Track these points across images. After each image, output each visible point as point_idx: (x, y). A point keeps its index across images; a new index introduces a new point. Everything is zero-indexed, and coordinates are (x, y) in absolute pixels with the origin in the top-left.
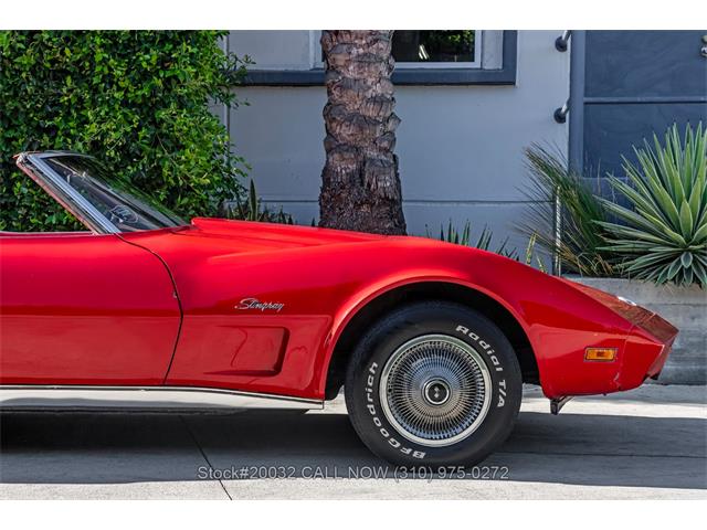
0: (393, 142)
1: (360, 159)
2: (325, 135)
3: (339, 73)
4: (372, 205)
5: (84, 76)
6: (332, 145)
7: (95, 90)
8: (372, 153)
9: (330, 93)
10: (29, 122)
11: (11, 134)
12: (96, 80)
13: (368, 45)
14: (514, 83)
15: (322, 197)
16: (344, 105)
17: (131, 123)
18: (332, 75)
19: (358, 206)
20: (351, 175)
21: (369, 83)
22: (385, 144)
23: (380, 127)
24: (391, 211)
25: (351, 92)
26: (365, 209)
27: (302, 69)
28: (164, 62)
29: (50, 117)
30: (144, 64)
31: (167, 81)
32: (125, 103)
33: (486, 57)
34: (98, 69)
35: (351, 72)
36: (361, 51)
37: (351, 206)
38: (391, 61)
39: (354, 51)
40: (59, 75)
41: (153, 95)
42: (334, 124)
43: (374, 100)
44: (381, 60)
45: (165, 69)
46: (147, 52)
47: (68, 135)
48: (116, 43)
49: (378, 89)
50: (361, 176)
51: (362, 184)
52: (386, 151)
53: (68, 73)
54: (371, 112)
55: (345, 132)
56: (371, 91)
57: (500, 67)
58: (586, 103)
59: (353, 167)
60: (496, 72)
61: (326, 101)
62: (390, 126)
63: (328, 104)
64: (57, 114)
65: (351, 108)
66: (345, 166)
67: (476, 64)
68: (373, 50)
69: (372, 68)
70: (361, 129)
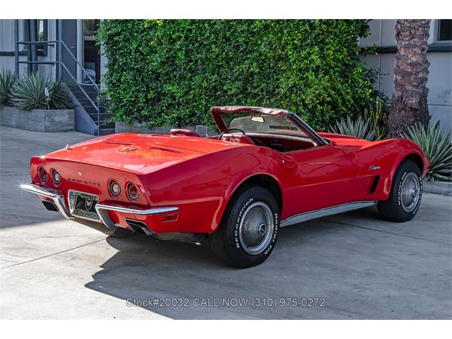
1: (403, 90)
3: (398, 52)
4: (406, 111)
6: (396, 83)
8: (409, 88)
13: (409, 40)
16: (399, 67)
20: (398, 98)
21: (409, 57)
22: (415, 84)
23: (414, 76)
25: (401, 61)
26: (403, 112)
35: (402, 52)
36: (406, 43)
37: (398, 111)
39: (403, 43)
43: (410, 64)
44: (416, 46)
49: (414, 59)
50: (402, 98)
51: (402, 101)
52: (417, 87)
54: (409, 69)
55: (399, 78)
59: (400, 94)
62: (420, 75)
65: (402, 67)
68: (412, 42)
69: (410, 50)
70: (403, 77)
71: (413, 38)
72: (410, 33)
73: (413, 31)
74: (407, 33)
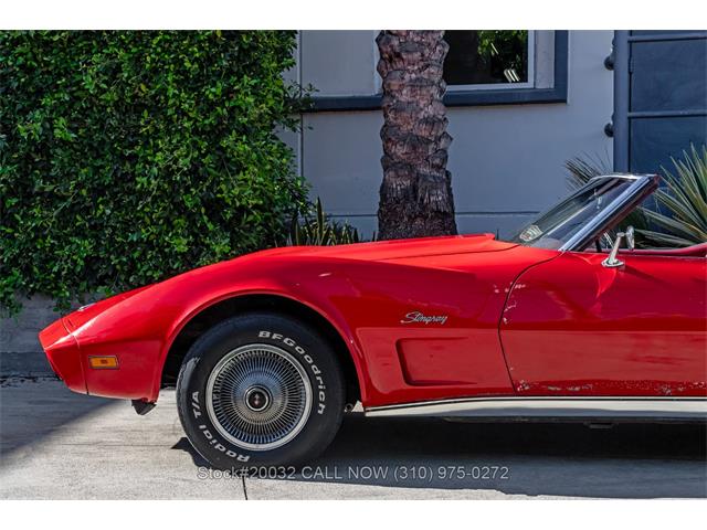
0: (445, 160)
1: (414, 176)
2: (383, 154)
3: (393, 97)
4: (425, 217)
5: (160, 109)
6: (388, 163)
7: (169, 120)
8: (425, 170)
9: (386, 116)
10: (113, 151)
11: (99, 162)
12: (170, 112)
13: (420, 70)
14: (565, 101)
15: (380, 211)
16: (399, 127)
17: (200, 149)
18: (387, 99)
19: (412, 219)
20: (405, 191)
21: (422, 106)
22: (437, 161)
23: (432, 146)
24: (443, 223)
25: (405, 114)
26: (418, 222)
27: (368, 95)
28: (229, 92)
29: (131, 146)
30: (211, 96)
31: (231, 111)
32: (195, 132)
33: (538, 76)
34: (171, 102)
35: (405, 96)
36: (413, 76)
37: (406, 219)
38: (443, 84)
39: (407, 76)
40: (138, 108)
41: (220, 123)
42: (390, 145)
43: (426, 121)
44: (433, 84)
45: (229, 99)
46: (214, 85)
47: (147, 162)
48: (187, 78)
49: (431, 110)
50: (415, 191)
51: (416, 198)
52: (439, 168)
53: (145, 106)
54: (423, 132)
55: (400, 151)
56: (423, 113)
57: (552, 86)
58: (629, 118)
59: (407, 183)
60: (547, 91)
61: (383, 123)
62: (442, 144)
63: (385, 126)
64: (137, 144)
65: (405, 129)
66: (400, 184)
67: (529, 84)
68: (425, 75)
69: (424, 92)
70: (414, 148)
71: (427, 66)
72: (423, 55)
73: (427, 51)
74: (417, 55)
